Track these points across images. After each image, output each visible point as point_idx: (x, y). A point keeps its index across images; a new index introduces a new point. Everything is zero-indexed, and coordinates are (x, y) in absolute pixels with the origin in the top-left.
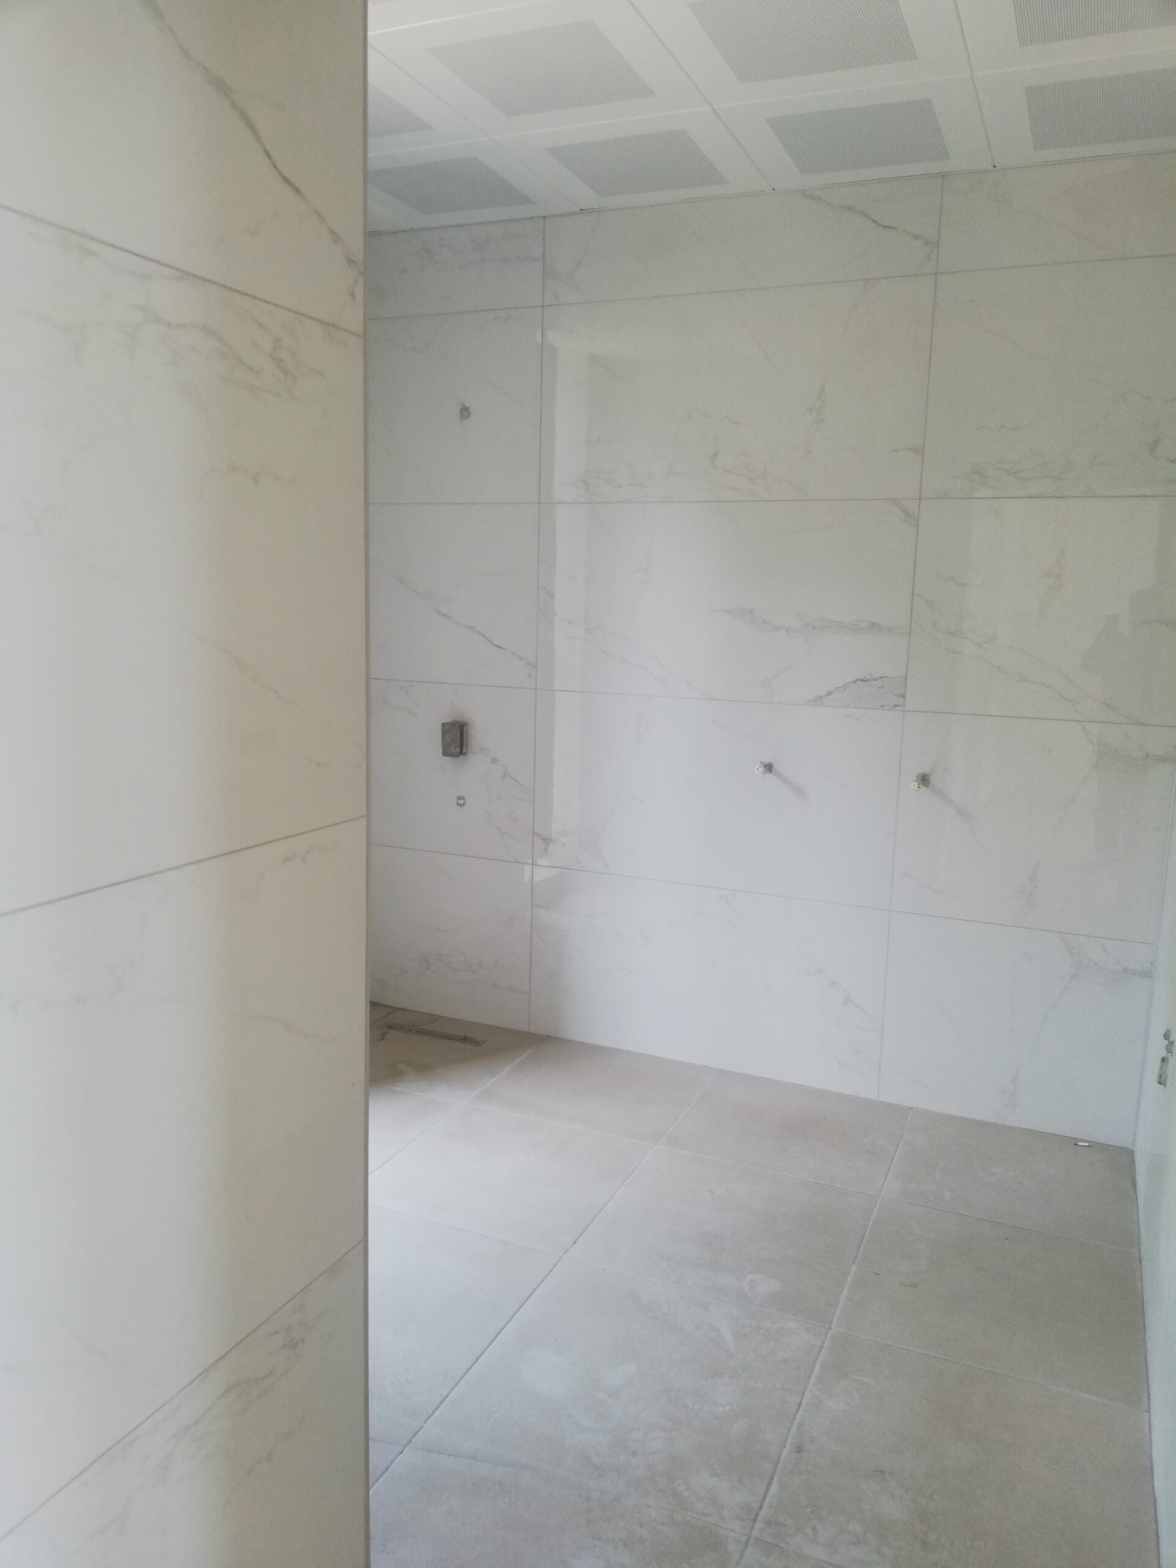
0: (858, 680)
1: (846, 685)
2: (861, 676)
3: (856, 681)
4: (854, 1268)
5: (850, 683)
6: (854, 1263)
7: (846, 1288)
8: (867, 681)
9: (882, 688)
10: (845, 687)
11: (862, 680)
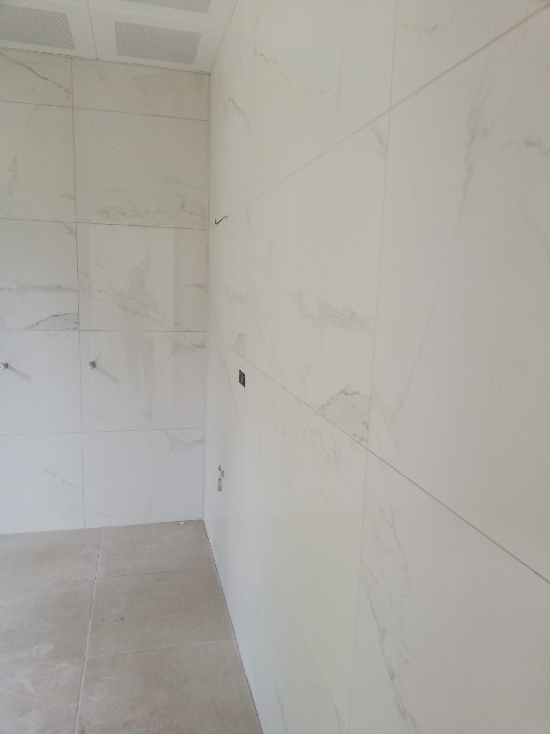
0: (53, 316)
1: (46, 319)
2: (55, 314)
3: (51, 317)
4: (90, 621)
5: (48, 317)
6: (90, 619)
7: (89, 634)
8: (58, 316)
9: (66, 319)
10: (46, 320)
11: (54, 316)
